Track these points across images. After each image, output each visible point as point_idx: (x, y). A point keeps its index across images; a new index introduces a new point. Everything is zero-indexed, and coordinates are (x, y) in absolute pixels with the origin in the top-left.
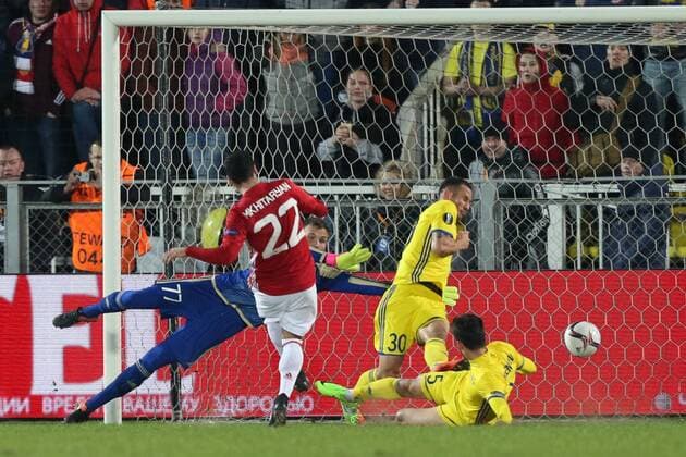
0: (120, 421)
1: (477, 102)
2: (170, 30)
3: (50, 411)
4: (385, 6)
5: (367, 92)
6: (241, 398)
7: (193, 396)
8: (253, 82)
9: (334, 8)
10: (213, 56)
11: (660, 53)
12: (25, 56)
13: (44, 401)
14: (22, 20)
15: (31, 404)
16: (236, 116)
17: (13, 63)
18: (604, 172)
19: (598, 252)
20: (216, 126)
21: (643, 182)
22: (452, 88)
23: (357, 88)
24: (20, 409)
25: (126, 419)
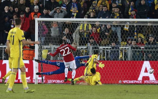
0: (37, 84)
1: (85, 33)
2: (46, 21)
3: (21, 82)
4: (70, 18)
5: (68, 32)
6: (52, 80)
7: (44, 80)
8: (49, 30)
9: (62, 18)
10: (43, 25)
11: (114, 26)
12: (13, 25)
13: (20, 80)
14: (12, 19)
15: (18, 81)
16: (46, 35)
17: (11, 26)
18: (108, 45)
19: (105, 57)
20: (43, 37)
21: (114, 47)
22: (81, 31)
23: (66, 31)
24: (16, 82)
25: (38, 83)
